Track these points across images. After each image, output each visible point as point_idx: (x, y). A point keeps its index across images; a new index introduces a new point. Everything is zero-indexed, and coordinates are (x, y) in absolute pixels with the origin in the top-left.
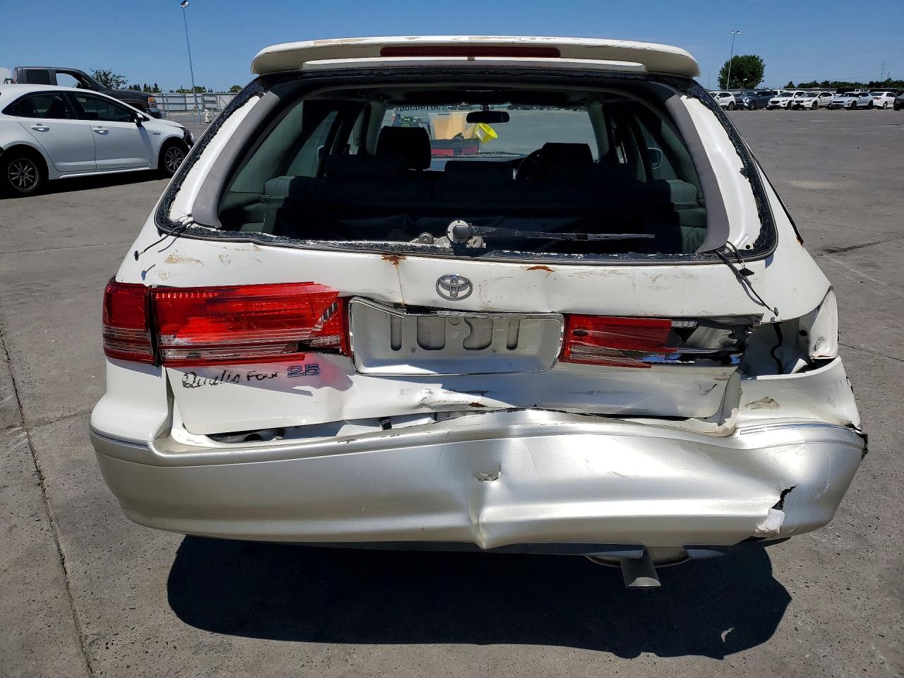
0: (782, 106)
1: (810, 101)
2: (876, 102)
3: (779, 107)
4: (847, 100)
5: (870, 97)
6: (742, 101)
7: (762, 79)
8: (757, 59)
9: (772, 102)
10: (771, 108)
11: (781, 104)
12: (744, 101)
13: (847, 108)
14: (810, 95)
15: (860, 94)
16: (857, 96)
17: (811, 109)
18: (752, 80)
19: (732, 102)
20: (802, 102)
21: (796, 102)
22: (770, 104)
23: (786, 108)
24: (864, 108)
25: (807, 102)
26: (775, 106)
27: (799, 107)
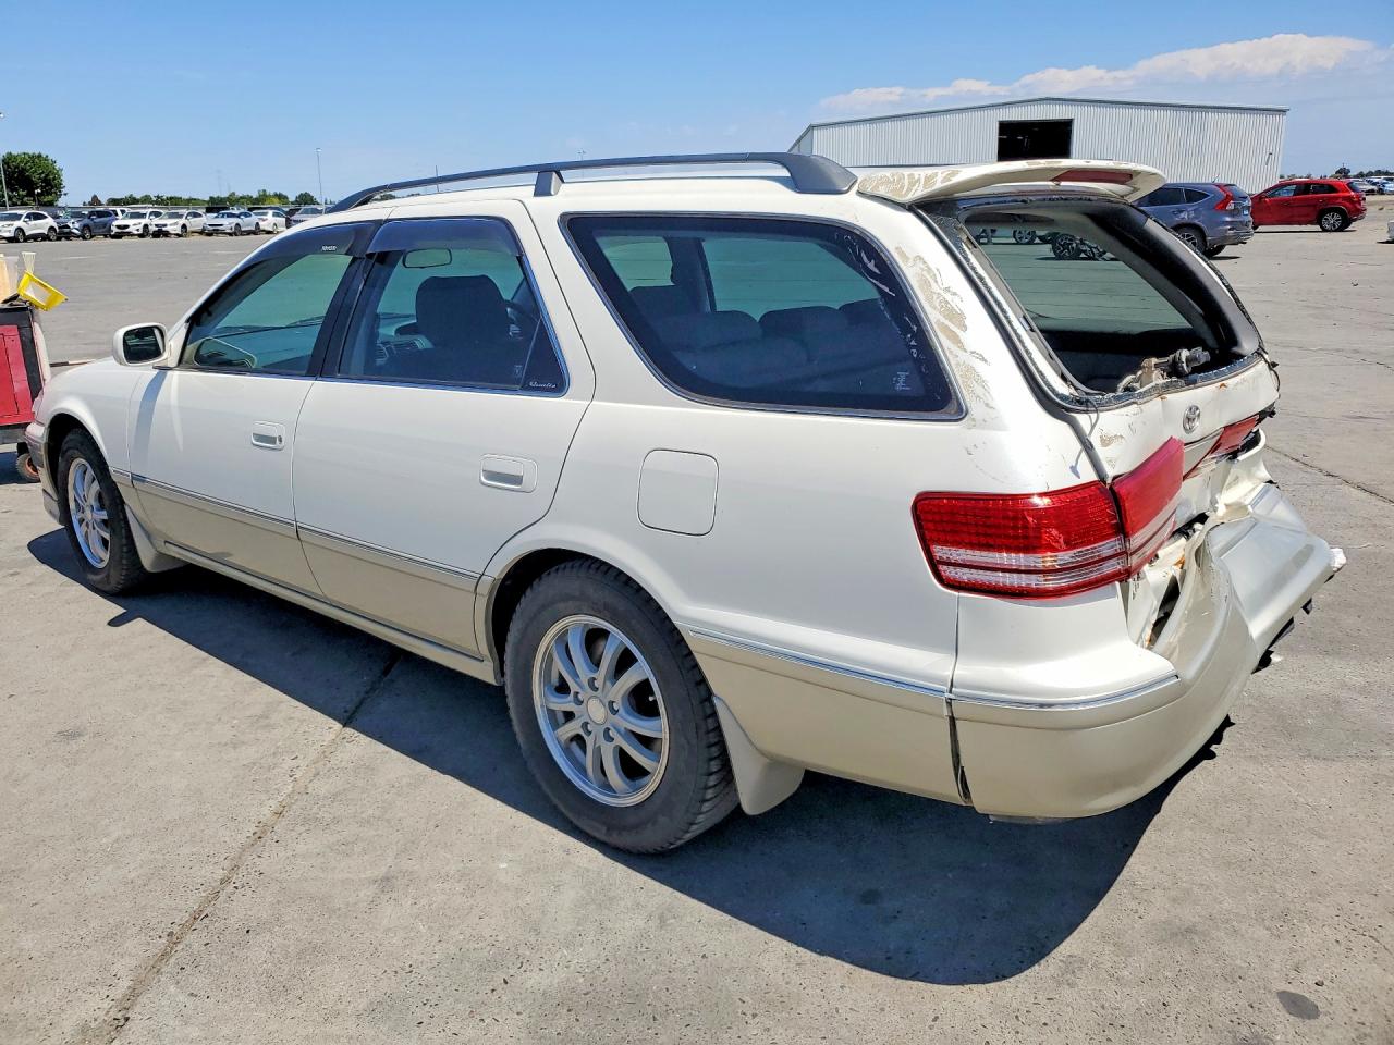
0: (136, 232)
1: (176, 224)
2: (263, 225)
3: (130, 234)
4: (227, 223)
5: (254, 218)
6: (68, 227)
7: (63, 191)
8: (46, 159)
9: (118, 227)
10: (118, 236)
11: (132, 229)
12: (71, 226)
13: (230, 234)
14: (172, 216)
15: (241, 214)
16: (238, 216)
17: (179, 236)
18: (49, 193)
19: (52, 228)
20: (165, 225)
21: (156, 225)
22: (115, 230)
23: (141, 236)
24: (249, 233)
25: (173, 226)
26: (123, 233)
27: (161, 233)
